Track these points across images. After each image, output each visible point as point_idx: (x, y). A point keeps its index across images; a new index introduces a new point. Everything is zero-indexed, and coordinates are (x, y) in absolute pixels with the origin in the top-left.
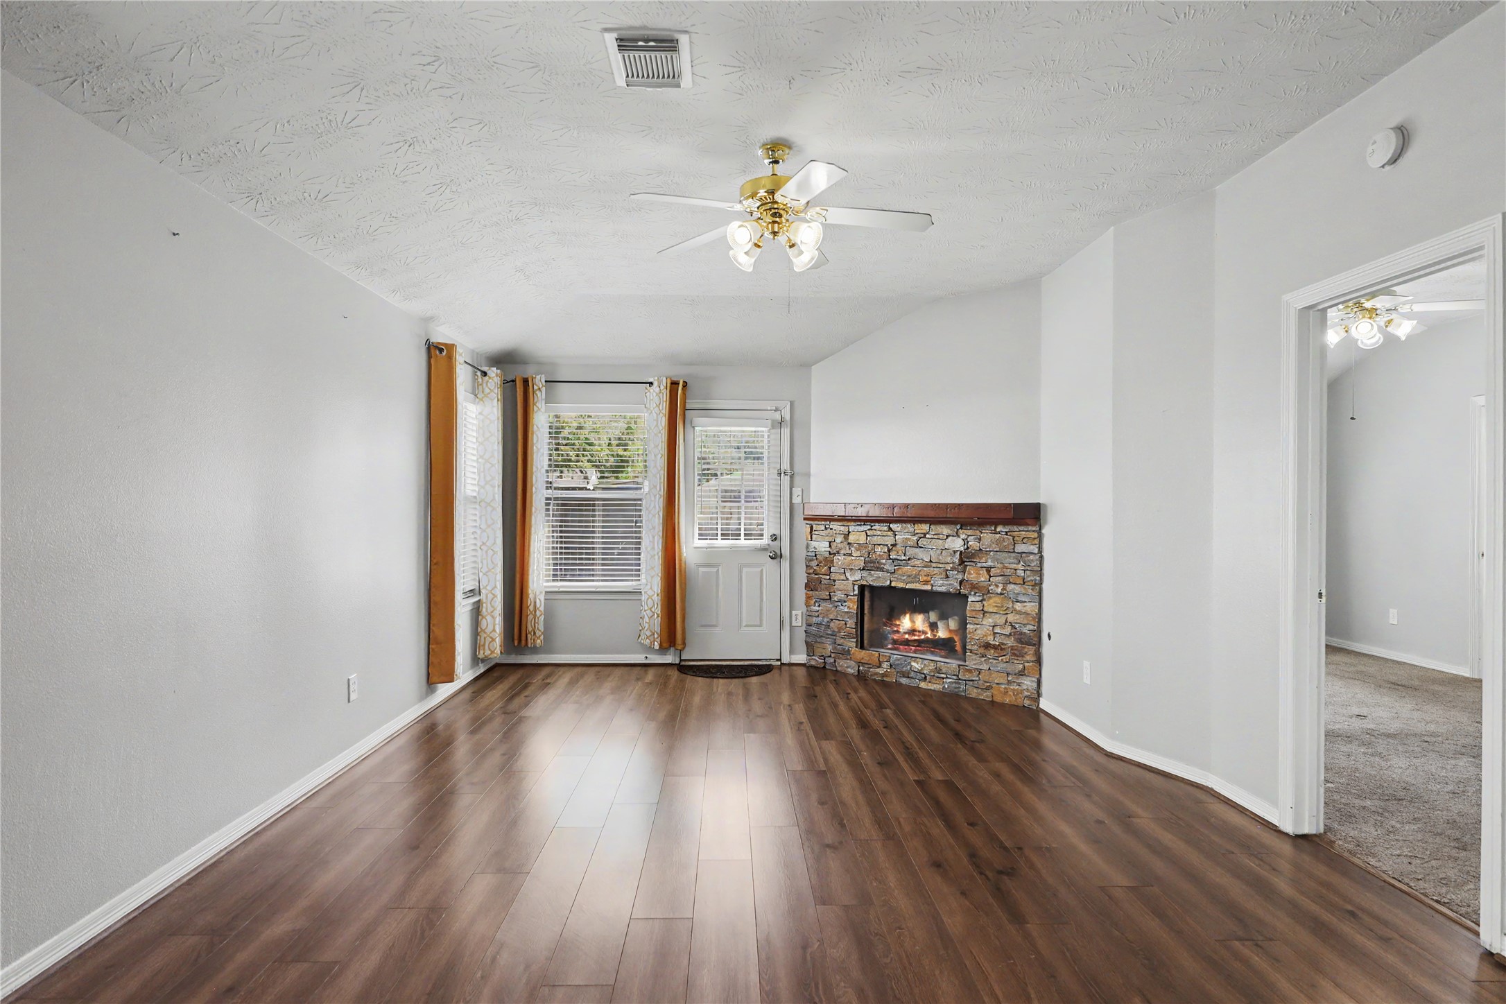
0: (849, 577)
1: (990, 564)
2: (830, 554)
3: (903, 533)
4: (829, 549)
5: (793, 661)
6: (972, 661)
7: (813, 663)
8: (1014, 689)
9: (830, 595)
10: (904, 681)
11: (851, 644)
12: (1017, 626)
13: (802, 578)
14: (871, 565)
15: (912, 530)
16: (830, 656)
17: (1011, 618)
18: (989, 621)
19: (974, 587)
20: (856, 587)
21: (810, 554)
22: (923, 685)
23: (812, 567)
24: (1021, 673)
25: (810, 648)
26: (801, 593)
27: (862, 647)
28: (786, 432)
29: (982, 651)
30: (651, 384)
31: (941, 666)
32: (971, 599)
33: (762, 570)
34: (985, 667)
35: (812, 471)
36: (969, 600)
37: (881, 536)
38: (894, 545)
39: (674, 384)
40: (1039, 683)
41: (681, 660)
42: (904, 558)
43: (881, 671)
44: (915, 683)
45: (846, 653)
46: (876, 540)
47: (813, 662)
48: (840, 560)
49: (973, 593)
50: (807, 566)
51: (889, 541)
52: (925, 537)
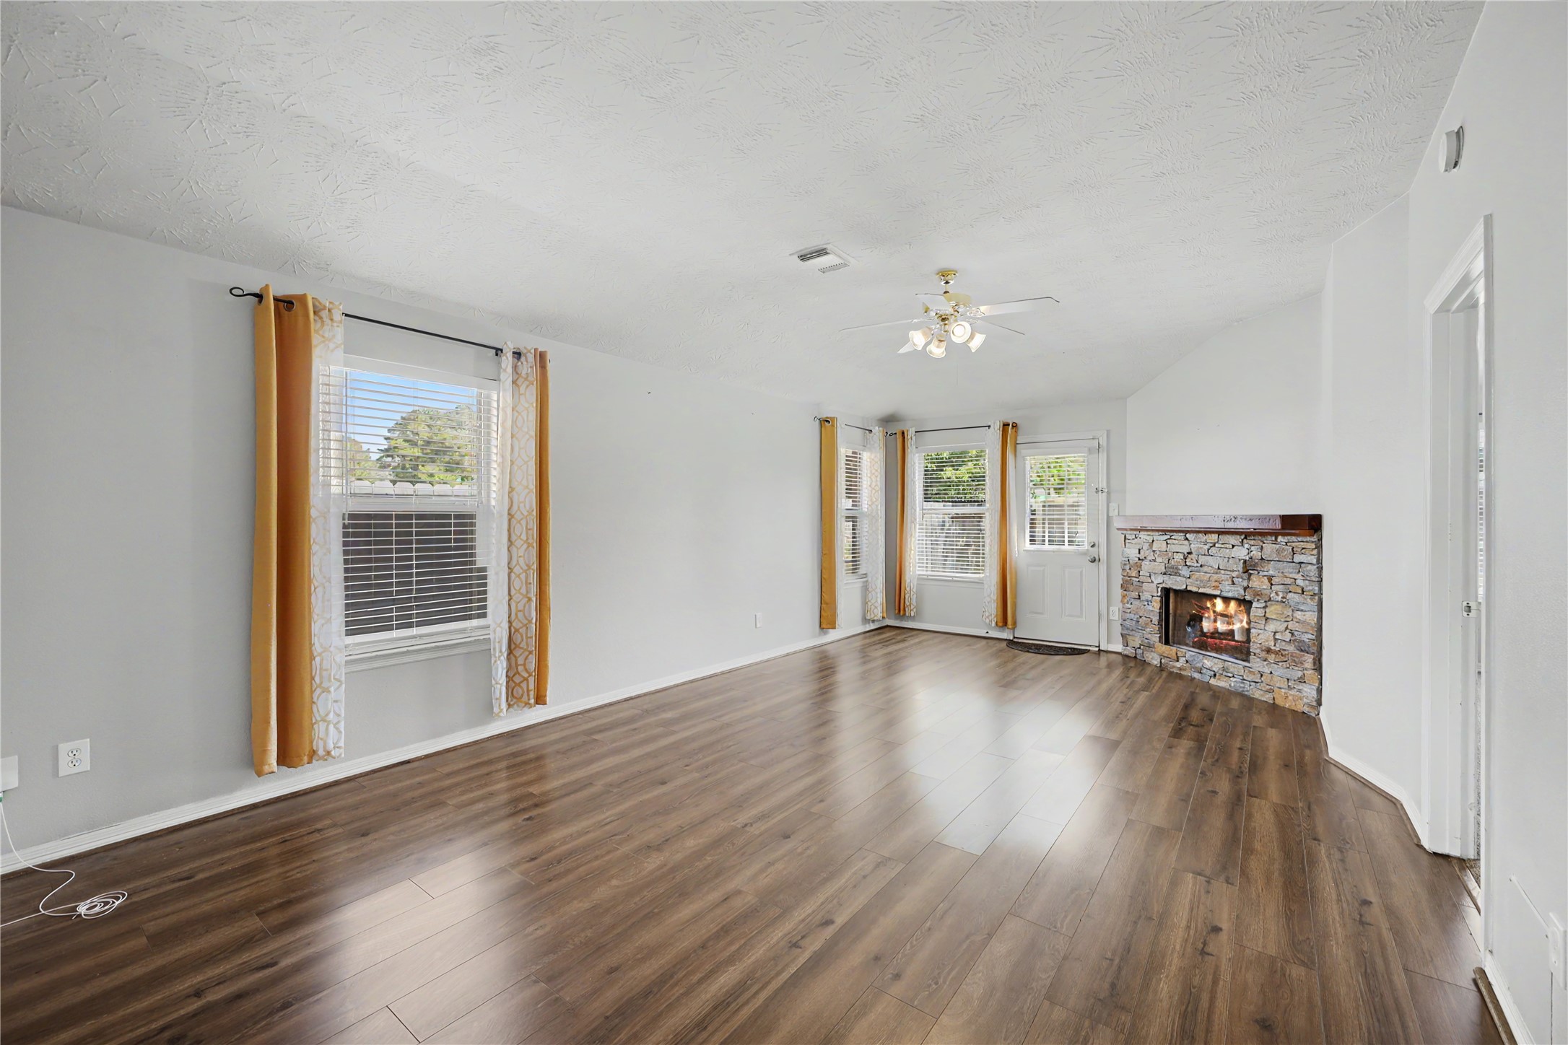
0: (1154, 580)
1: (1271, 572)
2: (1139, 559)
3: (1197, 543)
4: (1138, 556)
5: (1109, 649)
6: (1256, 664)
7: (1126, 652)
8: (1293, 695)
9: (1139, 596)
10: (1196, 675)
11: (1155, 638)
12: (1296, 633)
13: (1118, 580)
14: (1170, 571)
15: (1203, 540)
16: (1140, 648)
17: (1291, 625)
18: (1271, 627)
19: (1258, 594)
20: (1159, 589)
21: (1123, 559)
22: (1213, 681)
23: (1126, 571)
24: (1302, 680)
25: (1124, 639)
26: (1117, 592)
27: (1167, 643)
28: (1103, 457)
29: (1263, 654)
30: (989, 426)
31: (1229, 665)
32: (1254, 605)
33: (1081, 572)
34: (1267, 670)
35: (1127, 489)
36: (1253, 606)
37: (1179, 545)
38: (1189, 553)
39: (1006, 425)
40: (1319, 691)
41: (1014, 637)
42: (1196, 565)
43: (1178, 665)
44: (1206, 679)
45: (1150, 646)
46: (1173, 548)
47: (1129, 651)
48: (1146, 566)
49: (1256, 600)
50: (1123, 570)
51: (1186, 550)
52: (1214, 546)
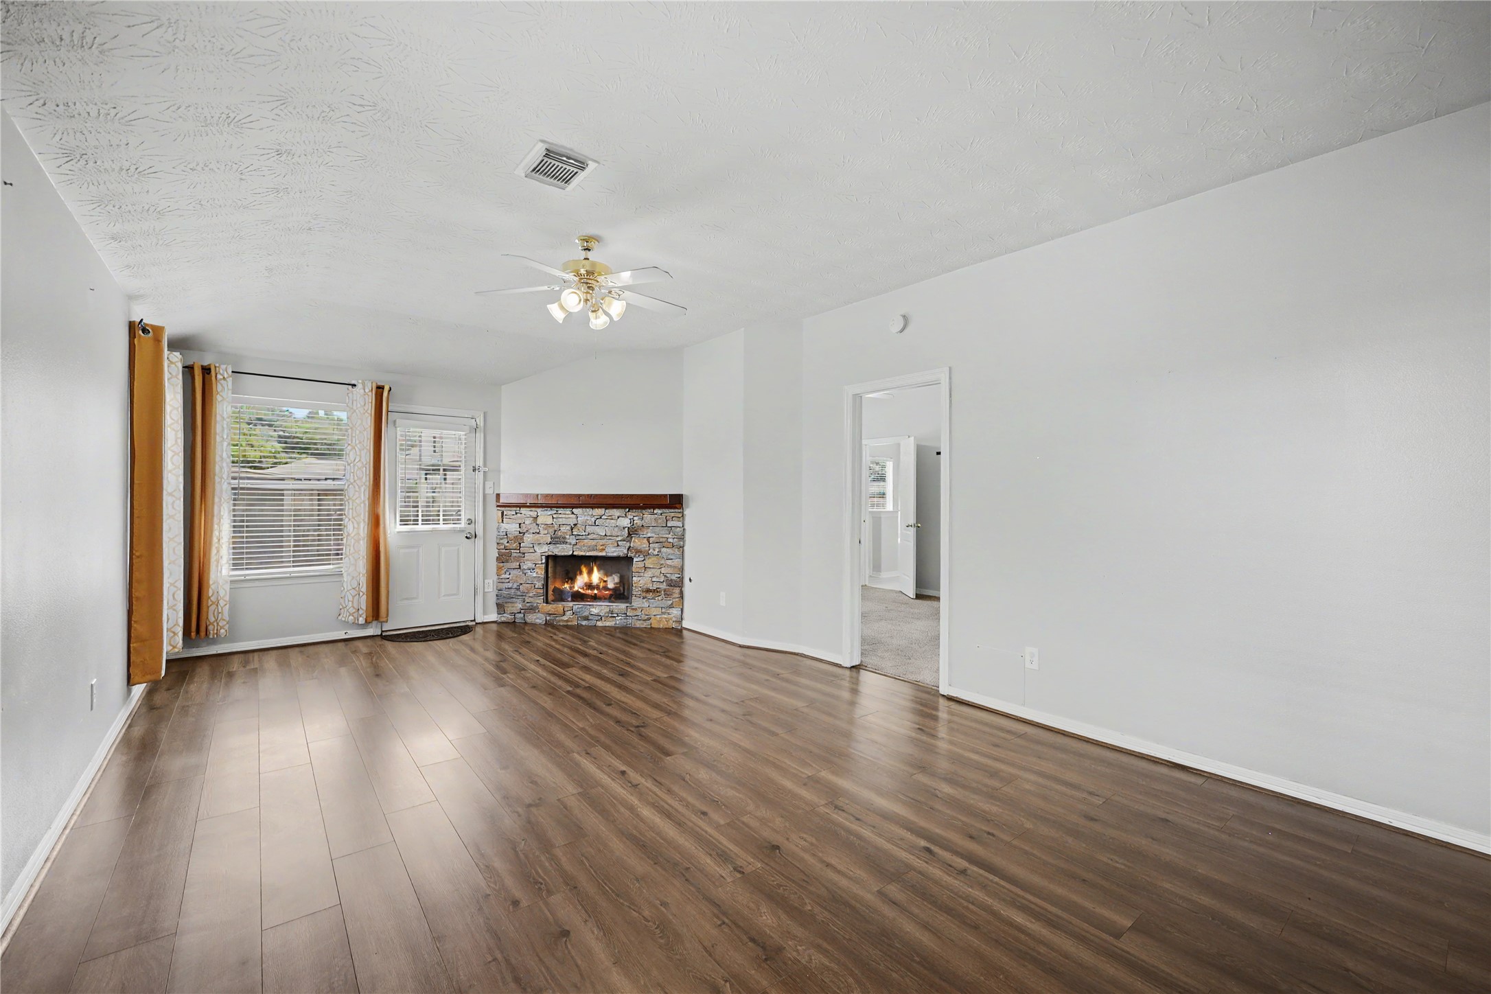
0: (537, 550)
1: (649, 535)
2: (520, 533)
3: (583, 515)
4: (519, 529)
5: (485, 621)
6: (637, 602)
7: (503, 619)
8: (665, 618)
9: (519, 565)
10: (584, 623)
11: (540, 600)
12: (668, 575)
13: (493, 553)
14: (556, 540)
15: (590, 513)
16: (520, 612)
17: (663, 570)
18: (649, 573)
19: (638, 552)
20: (544, 557)
21: (501, 534)
22: (599, 624)
23: (502, 544)
24: (671, 606)
25: (500, 607)
26: (493, 565)
27: (547, 603)
28: (480, 436)
29: (644, 594)
30: (354, 385)
31: (613, 608)
32: (635, 560)
33: (459, 549)
34: (646, 605)
35: (502, 467)
36: (634, 560)
37: (566, 517)
38: (575, 525)
39: (380, 388)
40: (682, 610)
41: (382, 631)
42: (584, 534)
43: (565, 618)
44: (592, 623)
45: (533, 609)
46: (561, 521)
47: (507, 617)
48: (528, 538)
49: (637, 556)
50: (498, 544)
51: (572, 521)
52: (601, 518)
